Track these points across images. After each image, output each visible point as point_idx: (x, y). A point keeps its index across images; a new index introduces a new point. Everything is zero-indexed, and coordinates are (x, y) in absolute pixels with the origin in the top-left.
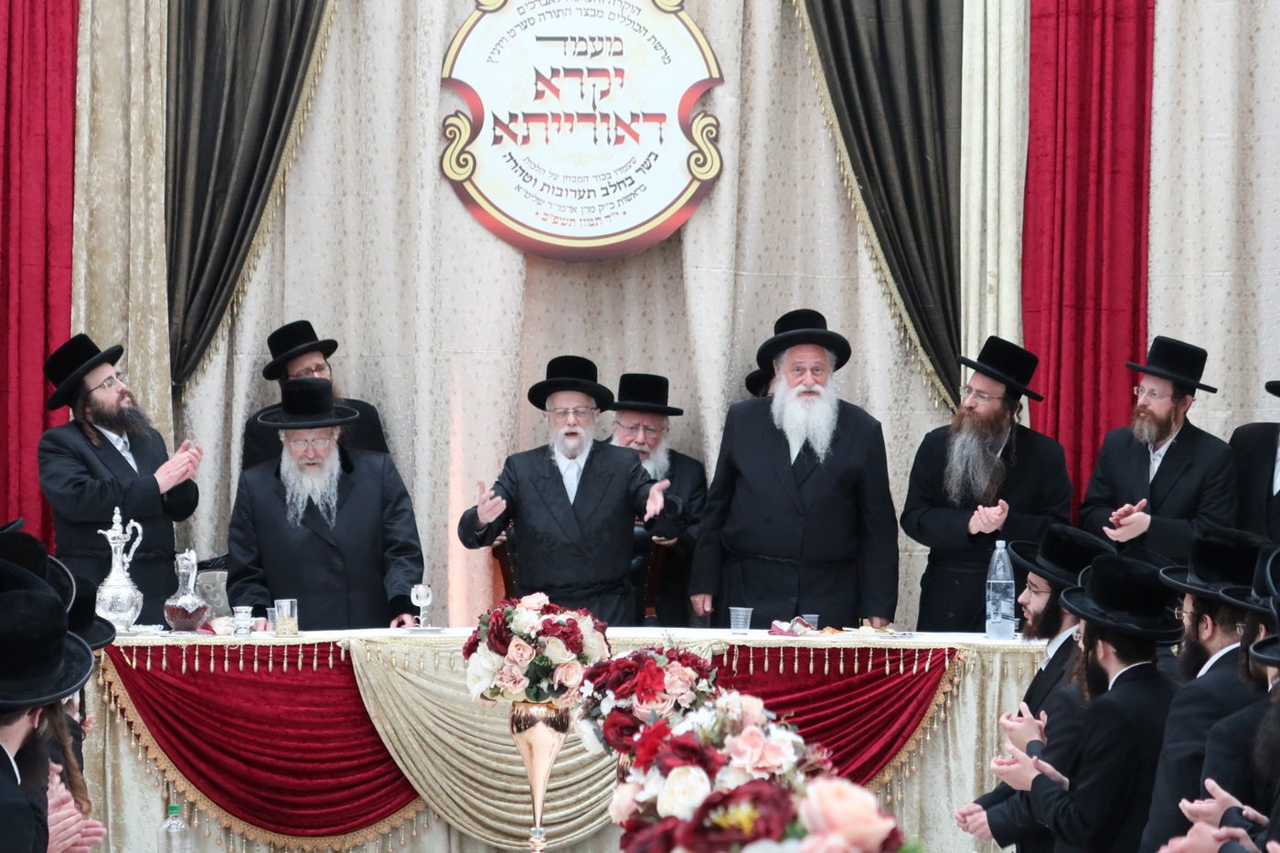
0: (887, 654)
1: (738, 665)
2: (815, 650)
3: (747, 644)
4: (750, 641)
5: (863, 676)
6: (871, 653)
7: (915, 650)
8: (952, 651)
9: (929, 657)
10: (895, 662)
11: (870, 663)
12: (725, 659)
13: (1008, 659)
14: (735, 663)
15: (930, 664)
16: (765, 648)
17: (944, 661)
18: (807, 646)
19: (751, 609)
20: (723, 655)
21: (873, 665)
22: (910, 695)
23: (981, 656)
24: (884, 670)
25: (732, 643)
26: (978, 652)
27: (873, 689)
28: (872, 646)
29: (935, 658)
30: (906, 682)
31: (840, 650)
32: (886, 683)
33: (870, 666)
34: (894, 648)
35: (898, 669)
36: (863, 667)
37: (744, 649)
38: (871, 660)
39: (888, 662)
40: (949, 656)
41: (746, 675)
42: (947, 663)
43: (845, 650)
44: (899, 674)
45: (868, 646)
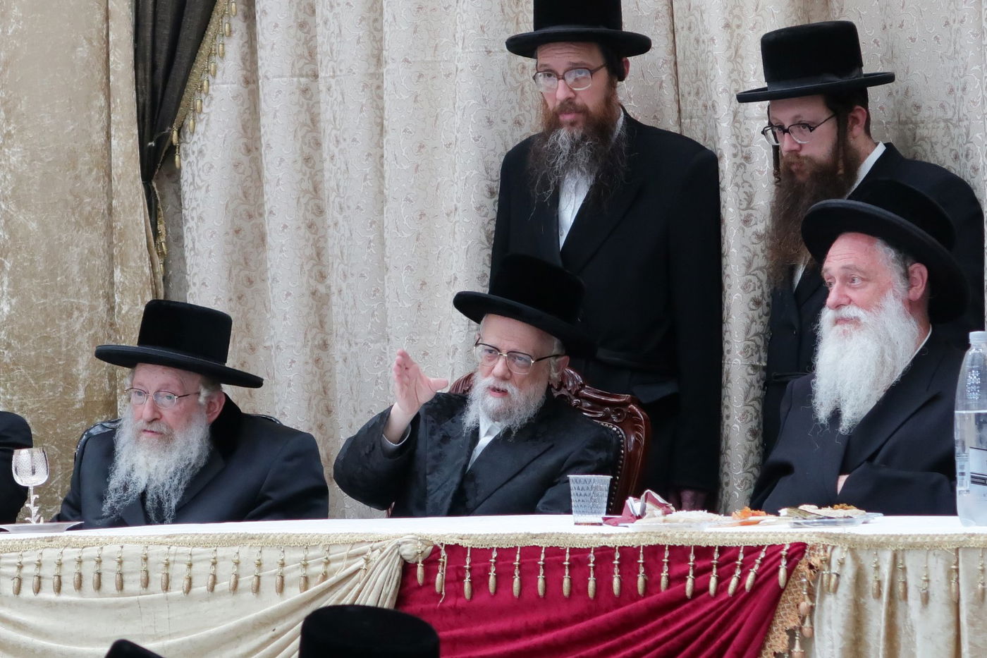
0: (692, 558)
1: (447, 582)
2: (573, 551)
3: (465, 543)
4: (469, 537)
5: (652, 599)
6: (667, 554)
7: (738, 548)
8: (799, 550)
9: (758, 561)
10: (702, 572)
11: (664, 574)
12: (420, 571)
13: (912, 562)
14: (439, 578)
15: (757, 576)
16: (492, 549)
17: (777, 570)
18: (561, 544)
19: (609, 478)
20: (417, 563)
21: (669, 578)
22: (724, 636)
23: (856, 558)
24: (684, 588)
25: (436, 543)
26: (852, 550)
27: (666, 624)
28: (667, 542)
29: (767, 564)
30: (717, 611)
31: (613, 549)
32: (688, 612)
33: (664, 581)
34: (704, 545)
35: (707, 588)
36: (652, 584)
37: (455, 551)
38: (666, 568)
39: (691, 573)
40: (789, 558)
41: (460, 602)
42: (782, 573)
43: (622, 549)
44: (709, 595)
45: (661, 541)
